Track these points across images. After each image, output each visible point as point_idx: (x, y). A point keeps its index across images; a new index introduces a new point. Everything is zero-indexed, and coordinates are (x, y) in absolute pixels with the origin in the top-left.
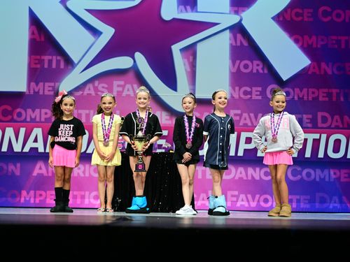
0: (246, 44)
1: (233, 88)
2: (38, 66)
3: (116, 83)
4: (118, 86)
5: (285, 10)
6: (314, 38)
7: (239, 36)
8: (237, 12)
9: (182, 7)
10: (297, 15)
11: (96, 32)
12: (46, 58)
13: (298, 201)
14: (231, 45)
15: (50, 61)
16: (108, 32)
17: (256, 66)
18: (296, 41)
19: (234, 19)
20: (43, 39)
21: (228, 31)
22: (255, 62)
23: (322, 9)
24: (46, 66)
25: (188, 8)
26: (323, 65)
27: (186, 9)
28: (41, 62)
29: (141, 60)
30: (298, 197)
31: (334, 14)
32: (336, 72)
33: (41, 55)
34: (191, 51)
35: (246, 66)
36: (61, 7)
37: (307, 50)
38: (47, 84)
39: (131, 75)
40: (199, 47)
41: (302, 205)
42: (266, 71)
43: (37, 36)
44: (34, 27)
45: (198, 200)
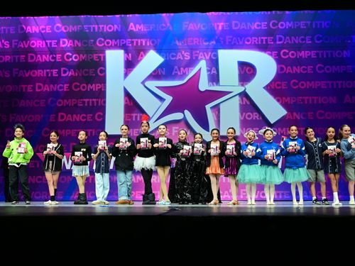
0: (248, 103)
1: (242, 129)
2: (130, 120)
3: (174, 128)
4: (175, 130)
5: (271, 83)
6: (289, 98)
7: (244, 99)
8: (242, 85)
9: (211, 83)
10: (278, 85)
11: (162, 99)
12: (134, 115)
13: (283, 194)
14: (240, 104)
15: (136, 117)
16: (169, 99)
17: (255, 116)
18: (278, 101)
19: (241, 89)
20: (132, 104)
21: (238, 96)
22: (255, 114)
23: (292, 82)
24: (134, 119)
25: (214, 83)
26: (295, 114)
27: (213, 84)
28: (131, 117)
29: (188, 115)
30: (282, 192)
31: (300, 84)
32: (302, 118)
33: (131, 113)
34: (216, 109)
35: (249, 116)
36: (142, 86)
37: (285, 105)
38: (135, 130)
39: (182, 123)
40: (222, 106)
41: (285, 197)
42: (261, 118)
43: (128, 102)
44: (127, 98)
45: (223, 195)
